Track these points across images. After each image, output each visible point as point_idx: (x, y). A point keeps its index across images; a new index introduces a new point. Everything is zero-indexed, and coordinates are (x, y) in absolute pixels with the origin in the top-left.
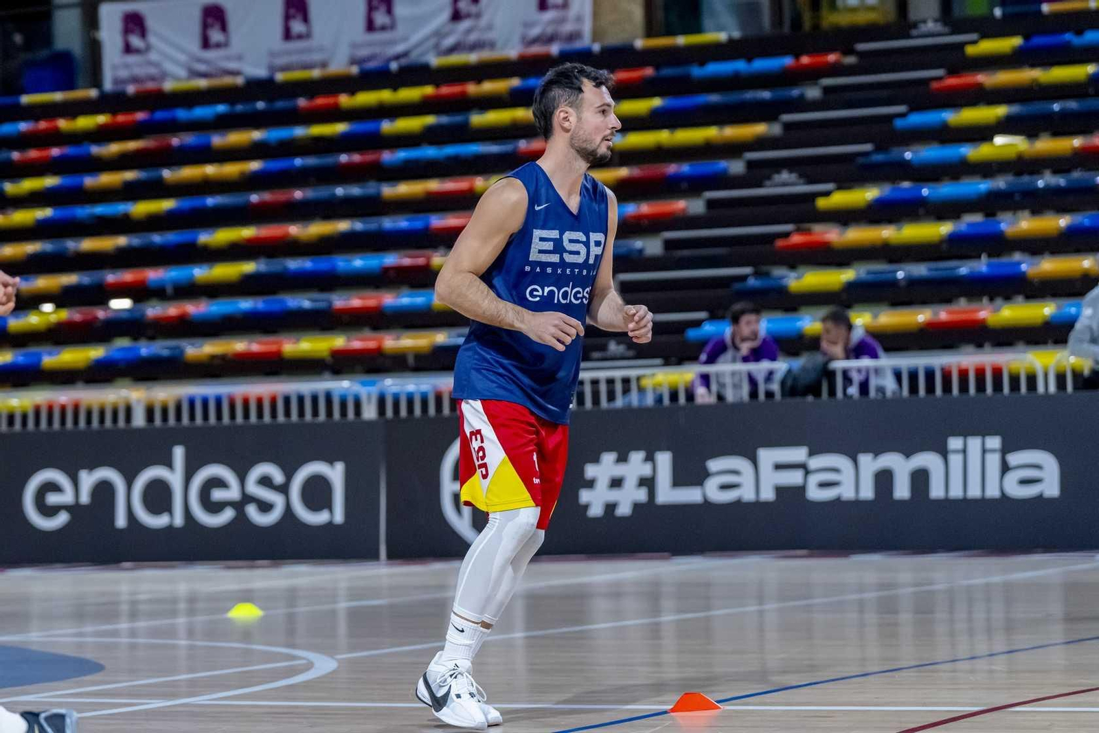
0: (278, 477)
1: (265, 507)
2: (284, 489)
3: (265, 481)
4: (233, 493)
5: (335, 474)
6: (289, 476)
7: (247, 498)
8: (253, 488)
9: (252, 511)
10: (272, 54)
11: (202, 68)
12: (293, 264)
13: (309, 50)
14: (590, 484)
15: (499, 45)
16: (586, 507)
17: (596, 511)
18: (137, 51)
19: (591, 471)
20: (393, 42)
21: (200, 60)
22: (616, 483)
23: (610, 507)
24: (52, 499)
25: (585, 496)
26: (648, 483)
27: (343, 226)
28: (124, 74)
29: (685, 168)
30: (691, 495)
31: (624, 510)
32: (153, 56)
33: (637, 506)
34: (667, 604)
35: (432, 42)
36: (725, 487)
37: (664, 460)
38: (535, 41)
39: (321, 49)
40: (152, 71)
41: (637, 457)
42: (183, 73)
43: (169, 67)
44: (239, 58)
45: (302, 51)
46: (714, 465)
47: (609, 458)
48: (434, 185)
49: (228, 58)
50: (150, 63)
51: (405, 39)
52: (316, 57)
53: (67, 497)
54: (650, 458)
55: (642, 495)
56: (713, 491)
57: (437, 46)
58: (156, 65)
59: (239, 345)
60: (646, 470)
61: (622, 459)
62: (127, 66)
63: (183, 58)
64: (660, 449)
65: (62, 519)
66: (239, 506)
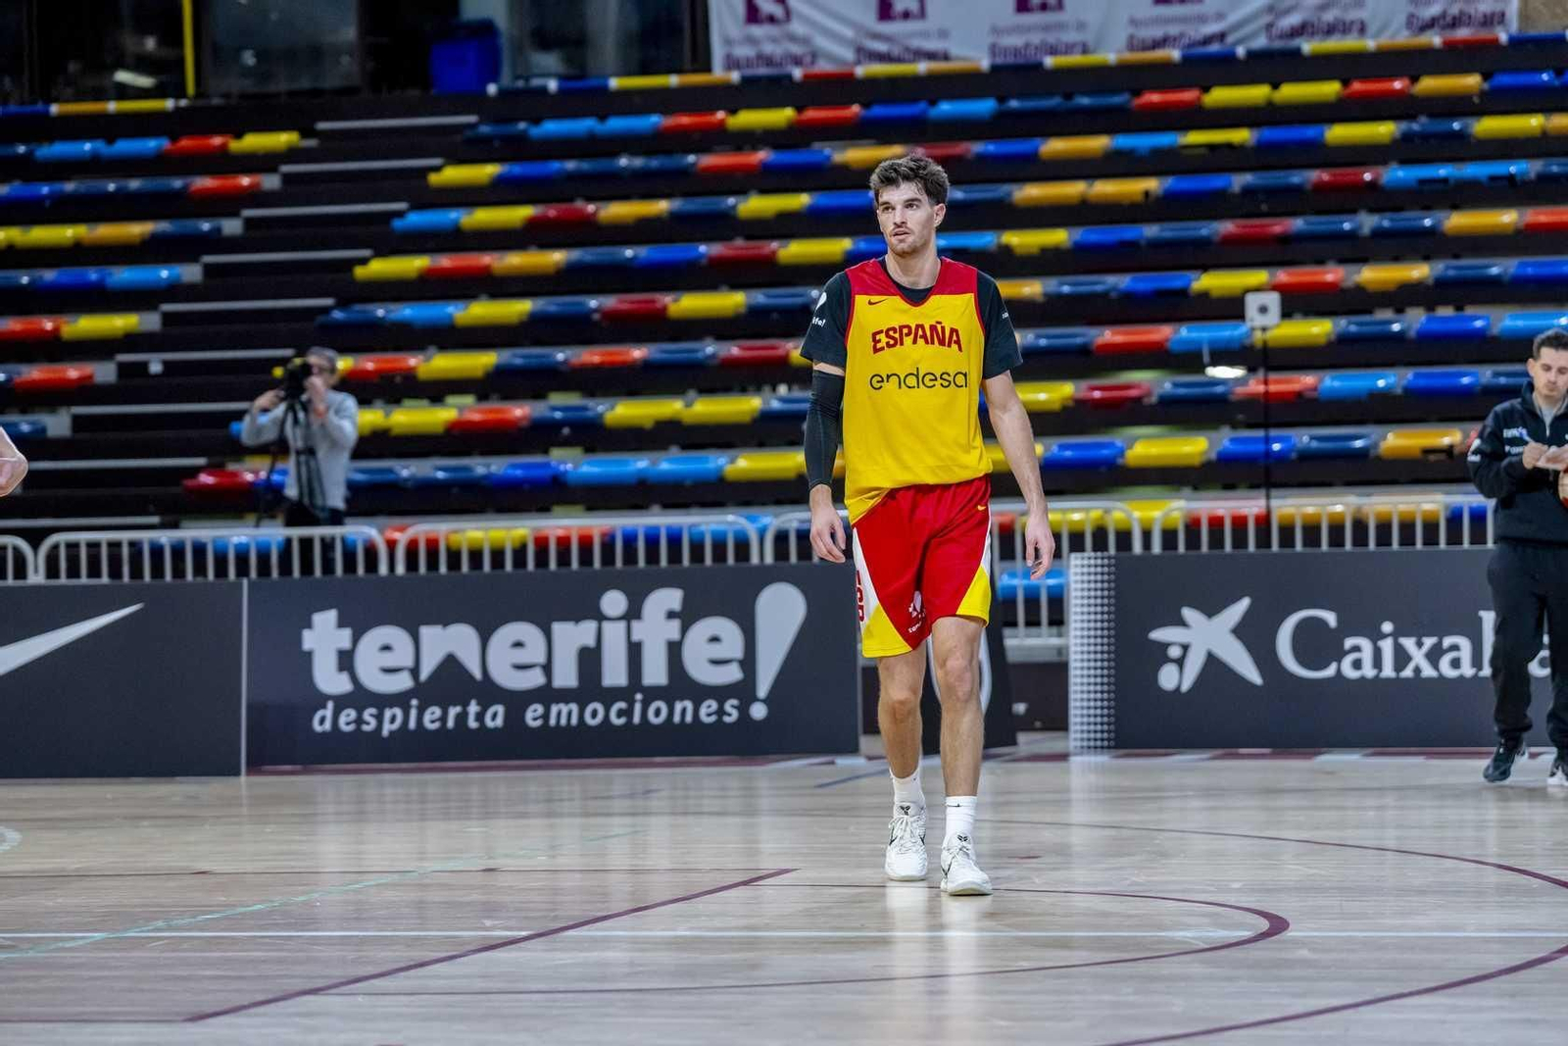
10: (996, 31)
11: (881, 47)
13: (1061, 26)
15: (1372, 28)
18: (772, 19)
20: (1202, 19)
21: (877, 36)
28: (743, 52)
32: (797, 27)
35: (1266, 19)
38: (1431, 24)
39: (1081, 26)
40: (796, 49)
42: (849, 55)
43: (822, 42)
44: (943, 34)
45: (1047, 28)
49: (925, 35)
50: (793, 38)
51: (1220, 16)
52: (1071, 37)
57: (1269, 26)
58: (805, 41)
62: (751, 41)
63: (849, 33)
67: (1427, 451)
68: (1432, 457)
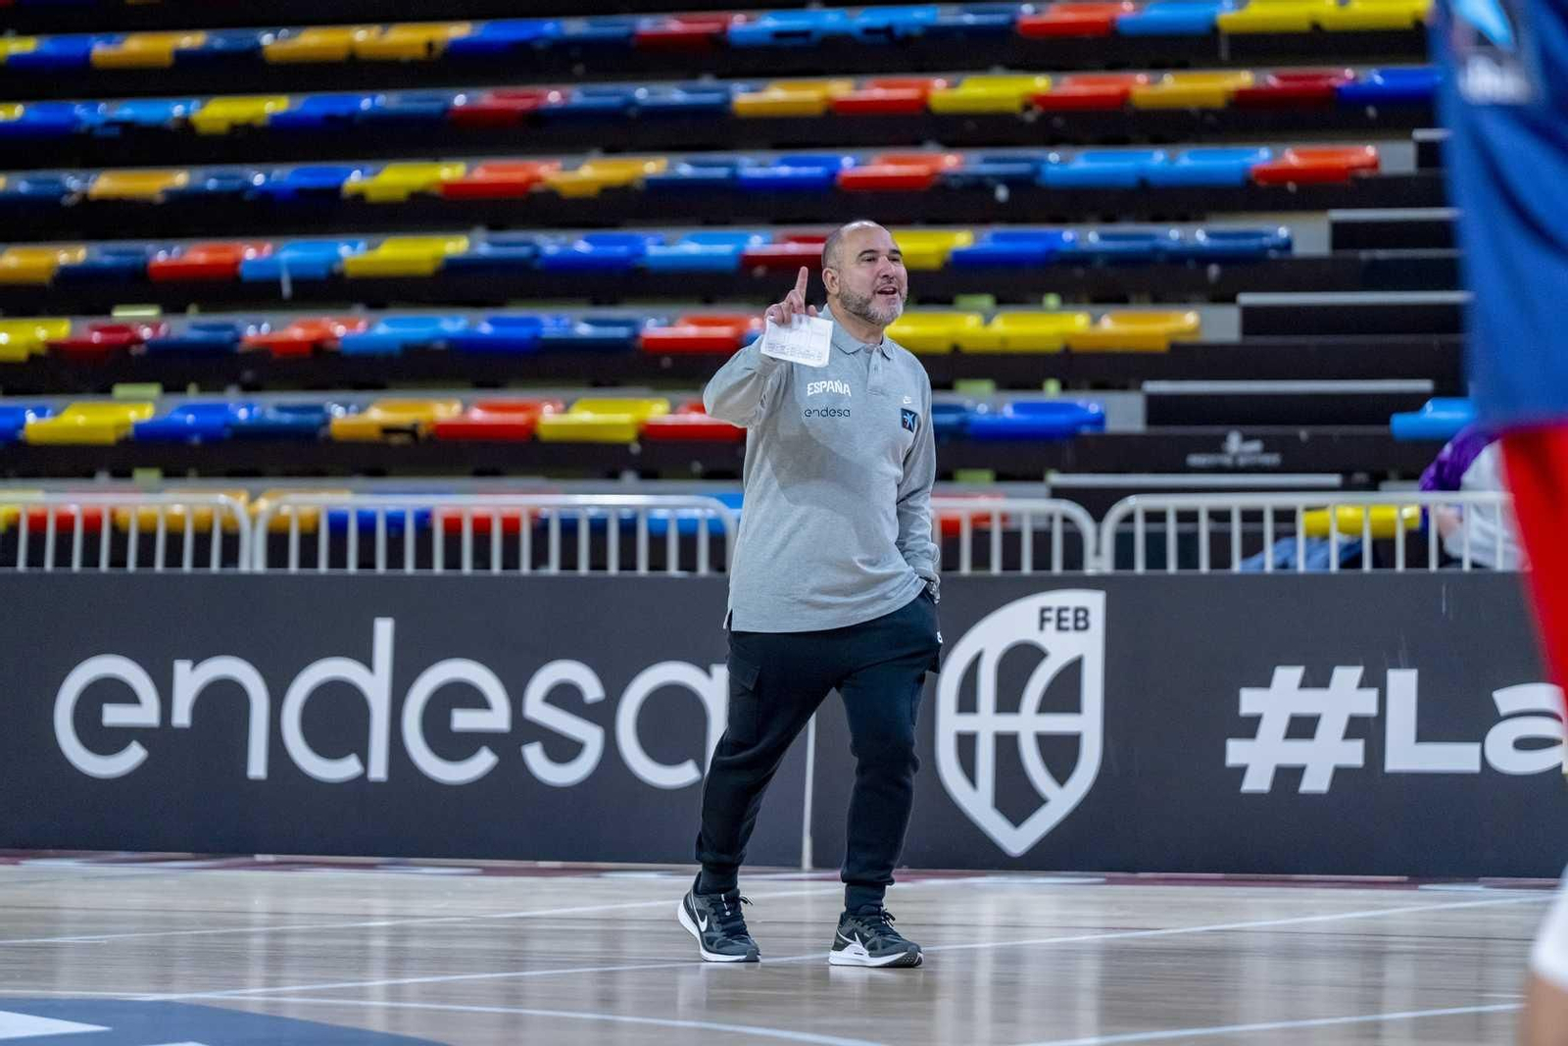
0: (592, 689)
1: (563, 749)
2: (603, 715)
3: (564, 696)
4: (497, 718)
5: (714, 688)
6: (615, 686)
7: (524, 729)
8: (536, 708)
9: (534, 755)
12: (551, 244)
14: (1249, 727)
16: (1241, 771)
17: (1257, 781)
19: (1250, 701)
22: (1302, 727)
23: (1288, 776)
24: (115, 715)
25: (1237, 751)
26: (1368, 730)
27: (653, 166)
29: (1374, 76)
30: (1456, 758)
31: (1316, 782)
33: (1341, 774)
34: (1398, 974)
36: (1524, 744)
37: (1403, 683)
41: (1347, 677)
46: (1507, 699)
47: (1288, 676)
48: (841, 89)
53: (146, 713)
54: (1374, 679)
55: (1353, 754)
56: (1502, 751)
59: (444, 409)
60: (1366, 703)
61: (1316, 679)
64: (1397, 666)
65: (134, 755)
66: (507, 745)
67: (388, 430)
68: (396, 439)
